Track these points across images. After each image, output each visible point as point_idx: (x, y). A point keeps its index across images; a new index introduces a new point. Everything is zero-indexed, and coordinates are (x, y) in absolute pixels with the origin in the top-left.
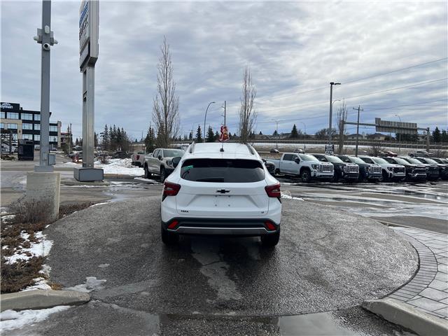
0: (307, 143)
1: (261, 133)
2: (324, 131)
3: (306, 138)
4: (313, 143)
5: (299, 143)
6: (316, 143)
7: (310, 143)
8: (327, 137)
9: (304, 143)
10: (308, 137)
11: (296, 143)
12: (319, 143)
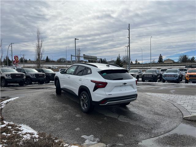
0: (54, 64)
1: (30, 60)
2: (61, 59)
3: (53, 62)
4: (56, 64)
5: (50, 64)
6: (58, 64)
7: (55, 64)
8: (62, 61)
9: (52, 64)
10: (54, 62)
11: (49, 64)
12: (59, 64)
